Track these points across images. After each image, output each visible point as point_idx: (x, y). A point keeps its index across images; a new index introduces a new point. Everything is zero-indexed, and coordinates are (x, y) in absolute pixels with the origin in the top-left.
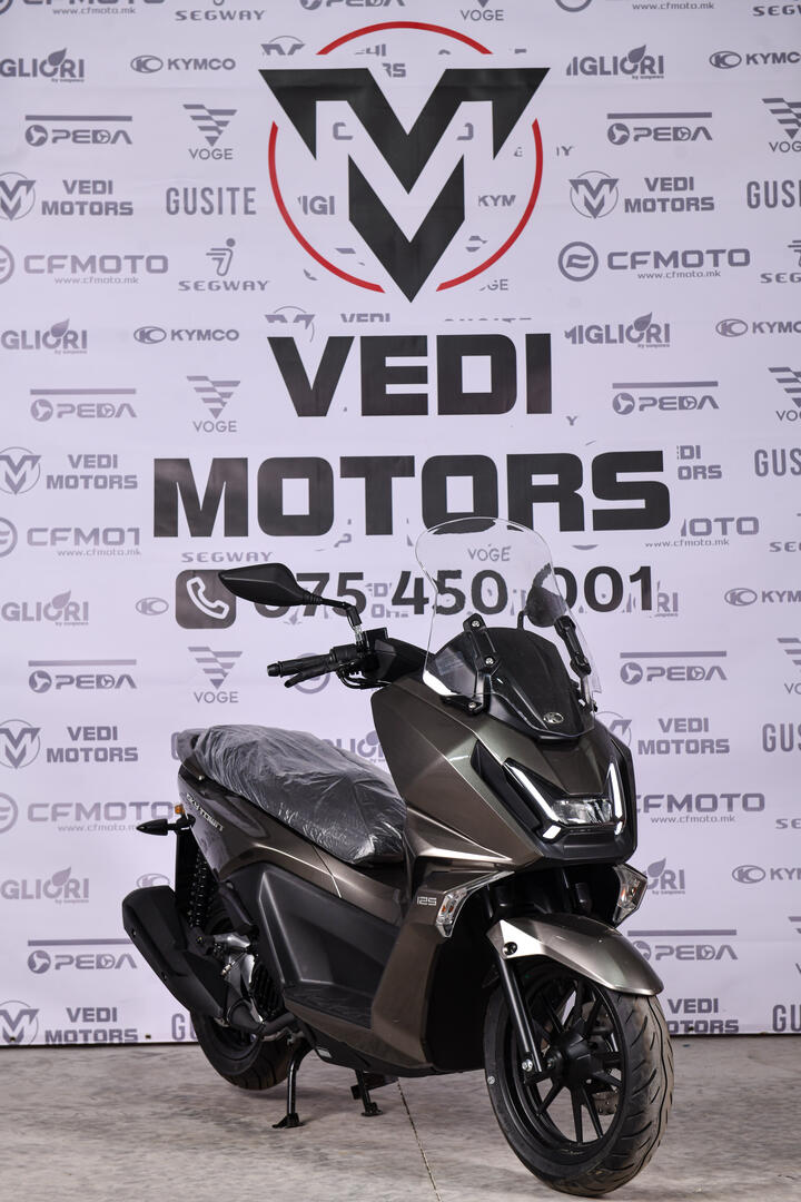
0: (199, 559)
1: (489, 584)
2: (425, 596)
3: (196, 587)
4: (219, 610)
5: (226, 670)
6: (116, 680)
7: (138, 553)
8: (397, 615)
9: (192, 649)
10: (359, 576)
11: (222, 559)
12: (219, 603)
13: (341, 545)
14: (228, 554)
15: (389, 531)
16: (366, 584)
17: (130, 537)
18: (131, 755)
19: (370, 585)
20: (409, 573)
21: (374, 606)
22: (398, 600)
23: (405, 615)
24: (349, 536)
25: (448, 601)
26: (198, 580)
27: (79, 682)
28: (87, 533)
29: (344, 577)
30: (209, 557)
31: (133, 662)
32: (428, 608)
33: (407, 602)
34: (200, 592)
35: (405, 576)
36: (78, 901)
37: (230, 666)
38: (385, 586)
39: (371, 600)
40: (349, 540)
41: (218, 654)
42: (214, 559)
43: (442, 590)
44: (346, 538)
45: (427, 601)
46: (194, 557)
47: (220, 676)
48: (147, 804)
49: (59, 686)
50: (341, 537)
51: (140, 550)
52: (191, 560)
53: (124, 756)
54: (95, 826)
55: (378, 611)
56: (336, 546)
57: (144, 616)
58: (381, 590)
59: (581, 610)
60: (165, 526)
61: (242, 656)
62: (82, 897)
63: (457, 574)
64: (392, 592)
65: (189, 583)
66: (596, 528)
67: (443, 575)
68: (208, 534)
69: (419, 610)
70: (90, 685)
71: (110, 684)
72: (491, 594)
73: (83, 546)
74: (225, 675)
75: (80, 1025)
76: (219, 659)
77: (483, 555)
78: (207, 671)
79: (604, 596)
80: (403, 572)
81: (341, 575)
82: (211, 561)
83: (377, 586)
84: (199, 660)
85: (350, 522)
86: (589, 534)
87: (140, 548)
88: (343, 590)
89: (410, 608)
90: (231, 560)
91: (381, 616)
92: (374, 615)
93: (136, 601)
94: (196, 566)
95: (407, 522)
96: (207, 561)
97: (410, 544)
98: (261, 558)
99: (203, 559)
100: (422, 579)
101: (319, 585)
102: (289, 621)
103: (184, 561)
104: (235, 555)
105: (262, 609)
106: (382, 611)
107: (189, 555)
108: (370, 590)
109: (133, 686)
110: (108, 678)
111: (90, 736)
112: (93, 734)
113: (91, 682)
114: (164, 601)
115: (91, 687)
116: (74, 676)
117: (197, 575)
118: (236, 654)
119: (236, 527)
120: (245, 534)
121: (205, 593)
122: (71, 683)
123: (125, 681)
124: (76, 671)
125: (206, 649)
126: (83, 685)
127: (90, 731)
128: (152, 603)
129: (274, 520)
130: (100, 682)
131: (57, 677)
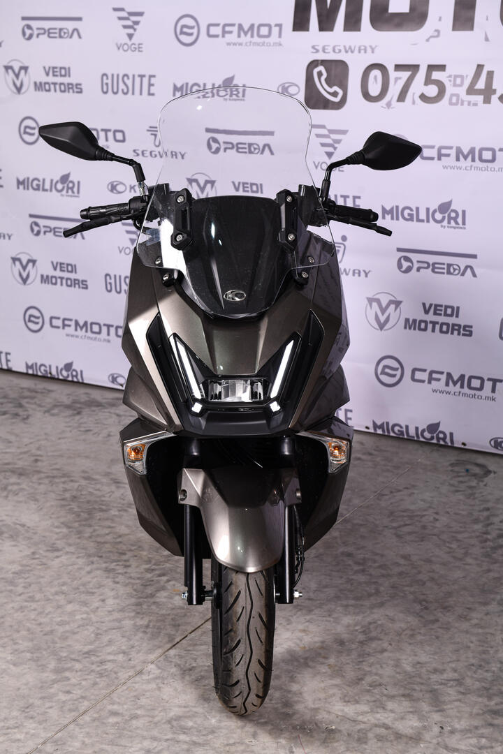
0: (324, 51)
2: (494, 88)
3: (320, 74)
4: (335, 94)
5: (336, 145)
6: (261, 148)
7: (280, 45)
8: (469, 103)
9: (313, 126)
10: (442, 68)
11: (340, 51)
12: (336, 88)
13: (431, 40)
14: (345, 47)
16: (448, 75)
17: (275, 30)
19: (450, 76)
20: (483, 66)
21: (452, 95)
22: (471, 90)
23: (475, 105)
24: (438, 31)
26: (321, 68)
27: (238, 147)
28: (246, 28)
29: (431, 68)
30: (330, 49)
31: (271, 133)
32: (495, 98)
33: (479, 92)
34: (323, 78)
35: (480, 67)
37: (338, 141)
38: (462, 77)
39: (450, 89)
40: (438, 36)
41: (331, 131)
42: (334, 51)
44: (436, 34)
45: (494, 92)
46: (320, 48)
47: (330, 149)
49: (225, 150)
50: (431, 33)
51: (282, 43)
52: (317, 51)
55: (454, 100)
56: (428, 40)
57: (282, 97)
58: (458, 81)
60: (300, 23)
61: (348, 133)
64: (467, 83)
65: (316, 71)
69: (487, 100)
70: (244, 150)
71: (257, 151)
73: (244, 39)
74: (335, 148)
76: (331, 135)
78: (323, 145)
80: (479, 65)
81: (429, 66)
82: (332, 53)
83: (456, 77)
84: (318, 136)
85: (440, 19)
87: (282, 40)
88: (428, 81)
89: (480, 98)
90: (347, 52)
91: (456, 104)
92: (451, 103)
93: (277, 86)
94: (321, 56)
95: (487, 19)
96: (329, 53)
97: (487, 39)
98: (369, 50)
99: (326, 51)
100: (493, 72)
101: (411, 75)
102: (385, 106)
103: (313, 52)
104: (350, 48)
105: (366, 95)
106: (458, 100)
107: (316, 47)
108: (450, 81)
109: (272, 153)
110: (256, 146)
111: (246, 189)
112: (247, 187)
113: (245, 148)
114: (297, 86)
115: (246, 152)
116: (235, 143)
117: (321, 65)
118: (344, 132)
119: (353, 23)
120: (359, 30)
121: (326, 80)
122: (233, 148)
123: (267, 149)
124: (235, 139)
125: (323, 127)
126: (240, 150)
127: (246, 185)
128: (289, 87)
129: (382, 18)
130: (251, 149)
131: (224, 143)
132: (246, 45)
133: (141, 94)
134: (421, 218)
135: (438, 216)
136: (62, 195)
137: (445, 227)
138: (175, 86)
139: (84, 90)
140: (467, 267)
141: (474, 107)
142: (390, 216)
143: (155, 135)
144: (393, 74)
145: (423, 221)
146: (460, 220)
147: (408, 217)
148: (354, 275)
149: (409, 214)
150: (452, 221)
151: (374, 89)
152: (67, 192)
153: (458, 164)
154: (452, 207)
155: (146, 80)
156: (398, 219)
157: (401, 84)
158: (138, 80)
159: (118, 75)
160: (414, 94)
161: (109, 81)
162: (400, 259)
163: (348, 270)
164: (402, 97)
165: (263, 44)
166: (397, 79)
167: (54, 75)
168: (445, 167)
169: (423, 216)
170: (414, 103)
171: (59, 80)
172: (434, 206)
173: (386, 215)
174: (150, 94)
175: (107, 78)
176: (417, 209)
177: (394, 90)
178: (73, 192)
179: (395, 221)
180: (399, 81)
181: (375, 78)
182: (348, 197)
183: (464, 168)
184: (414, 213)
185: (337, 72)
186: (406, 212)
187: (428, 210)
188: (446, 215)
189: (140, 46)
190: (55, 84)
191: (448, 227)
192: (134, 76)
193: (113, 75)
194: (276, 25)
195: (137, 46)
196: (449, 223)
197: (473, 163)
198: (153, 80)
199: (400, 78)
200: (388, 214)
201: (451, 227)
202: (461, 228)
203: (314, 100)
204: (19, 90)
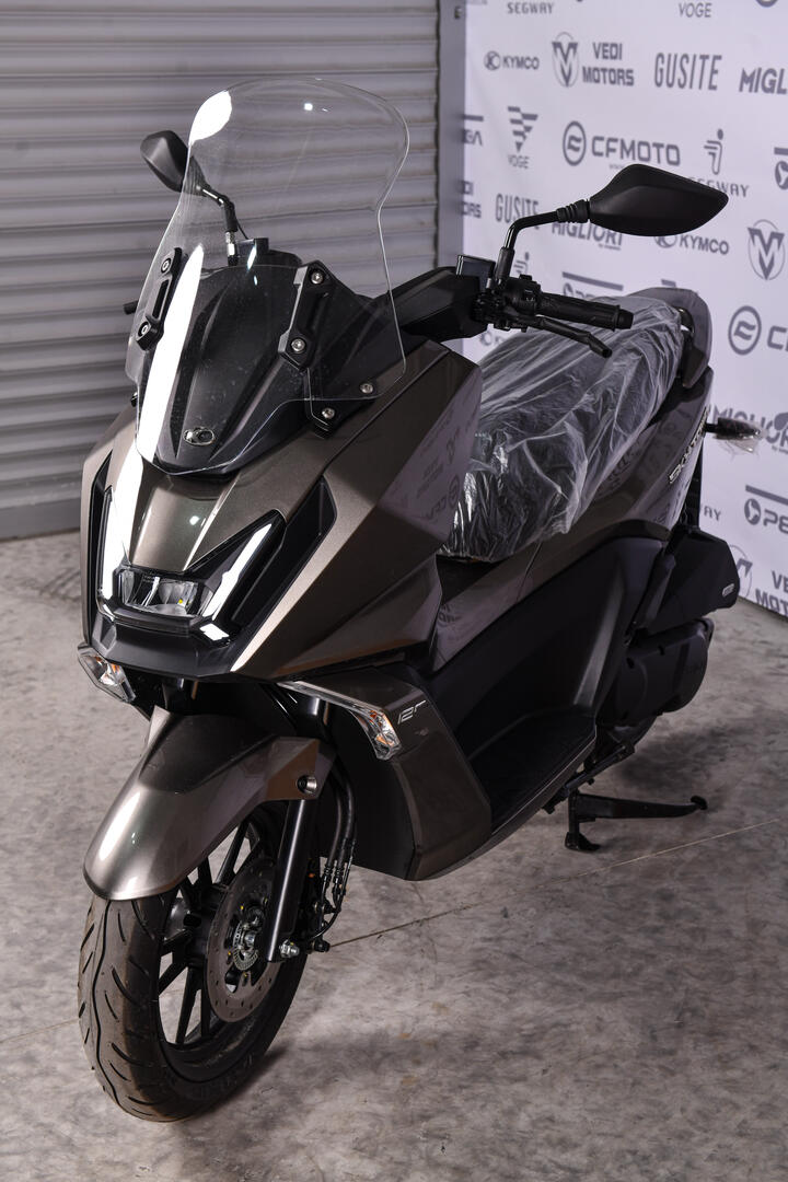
133: (700, 87)
136: (601, 246)
138: (744, 73)
139: (635, 80)
143: (714, 155)
152: (607, 241)
155: (708, 63)
158: (699, 62)
159: (676, 56)
161: (665, 66)
167: (605, 57)
171: (609, 64)
174: (712, 87)
175: (663, 62)
178: (614, 242)
189: (709, 7)
190: (604, 70)
192: (695, 57)
193: (670, 56)
195: (704, 8)
198: (718, 65)
204: (567, 79)
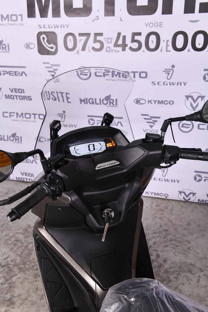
0: (44, 27)
1: (153, 38)
2: (126, 43)
3: (44, 38)
4: (52, 48)
5: (55, 71)
6: (21, 73)
7: (23, 25)
8: (115, 51)
9: (44, 63)
10: (101, 34)
11: (52, 27)
12: (52, 45)
13: (95, 21)
14: (54, 25)
15: (113, 15)
16: (104, 38)
17: (19, 17)
18: (29, 98)
19: (105, 38)
21: (107, 47)
22: (116, 45)
23: (118, 52)
24: (97, 17)
25: (135, 45)
26: (44, 36)
27: (9, 73)
28: (5, 17)
29: (96, 35)
30: (47, 26)
31: (25, 67)
32: (127, 48)
33: (119, 46)
34: (45, 40)
35: (119, 34)
36: (19, 143)
37: (56, 70)
38: (111, 39)
39: (106, 45)
40: (98, 19)
41: (52, 65)
42: (49, 27)
43: (133, 41)
44: (97, 18)
45: (126, 45)
46: (42, 26)
47: (53, 73)
48: (37, 114)
49: (4, 74)
50: (95, 18)
51: (23, 24)
52: (41, 27)
53: (28, 99)
54: (22, 120)
55: (108, 49)
56: (93, 21)
57: (27, 49)
58: (109, 41)
59: (189, 51)
60: (31, 14)
61: (60, 66)
62: (20, 142)
63: (139, 34)
64: (114, 41)
65: (41, 37)
66: (200, 12)
67: (134, 34)
68: (46, 17)
69: (124, 50)
71: (19, 75)
72: (153, 43)
74: (55, 73)
75: (24, 177)
76: (53, 67)
77: (151, 25)
78: (49, 71)
79: (199, 44)
80: (118, 33)
81: (95, 34)
83: (108, 39)
84: (46, 67)
85: (98, 11)
86: (197, 15)
87: (23, 22)
88: (95, 41)
89: (120, 49)
90: (55, 27)
91: (109, 51)
92: (107, 51)
93: (24, 44)
94: (43, 30)
95: (121, 10)
96: (46, 28)
97: (121, 20)
98: (66, 26)
99: (45, 27)
100: (125, 36)
101: (87, 38)
102: (76, 53)
103: (39, 28)
104: (56, 25)
105: (67, 48)
106: (110, 49)
107: (40, 26)
108: (106, 41)
109: (26, 75)
110: (18, 73)
111: (16, 91)
112: (17, 91)
113: (13, 73)
114: (34, 44)
115: (14, 75)
116: (8, 71)
117: (44, 34)
118: (59, 65)
119: (56, 13)
120: (60, 17)
121: (47, 41)
122: (7, 73)
123: (23, 74)
124: (8, 70)
125: (48, 63)
126: (11, 74)
127: (16, 90)
128: (29, 45)
129: (70, 10)
130: (16, 73)
131: (3, 71)
132: (6, 25)
134: (97, 103)
135: (105, 102)
137: (108, 106)
140: (118, 122)
141: (118, 53)
142: (84, 102)
144: (78, 38)
145: (98, 104)
146: (115, 103)
147: (92, 103)
148: (70, 127)
149: (92, 101)
150: (111, 104)
151: (70, 45)
153: (113, 78)
154: (111, 98)
156: (87, 103)
157: (82, 42)
160: (89, 47)
162: (89, 120)
163: (67, 125)
164: (84, 49)
165: (14, 24)
166: (80, 40)
168: (107, 80)
169: (98, 102)
170: (89, 51)
172: (103, 97)
173: (82, 102)
176: (96, 99)
177: (80, 45)
179: (86, 104)
180: (81, 41)
181: (70, 40)
182: (63, 93)
183: (116, 80)
184: (94, 101)
185: (52, 37)
186: (91, 100)
187: (100, 99)
188: (109, 101)
191: (109, 106)
194: (19, 15)
196: (110, 104)
197: (119, 78)
199: (82, 40)
200: (83, 102)
201: (111, 106)
202: (115, 106)
203: (42, 51)
